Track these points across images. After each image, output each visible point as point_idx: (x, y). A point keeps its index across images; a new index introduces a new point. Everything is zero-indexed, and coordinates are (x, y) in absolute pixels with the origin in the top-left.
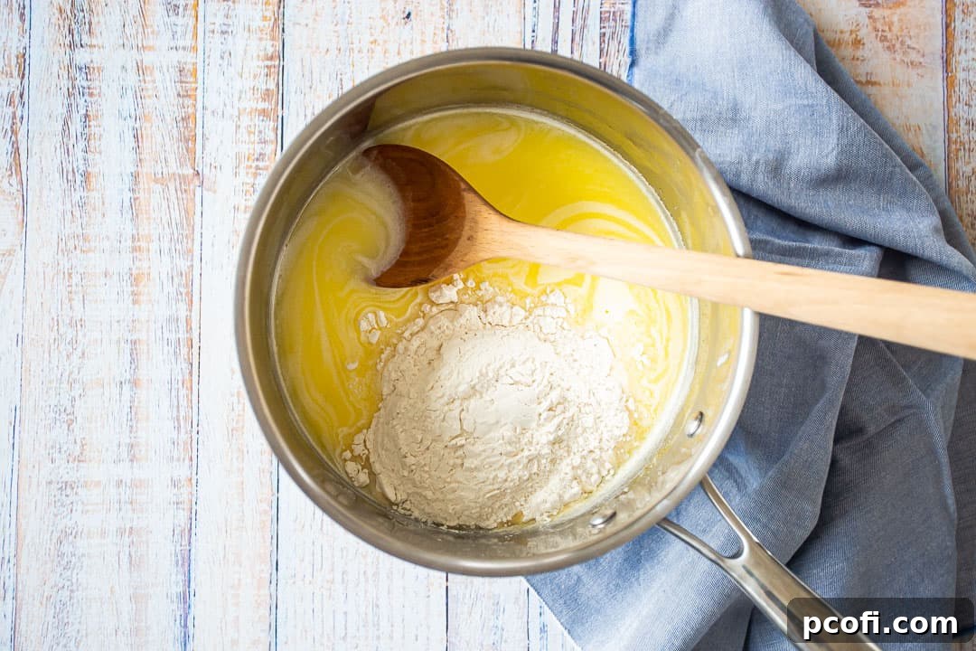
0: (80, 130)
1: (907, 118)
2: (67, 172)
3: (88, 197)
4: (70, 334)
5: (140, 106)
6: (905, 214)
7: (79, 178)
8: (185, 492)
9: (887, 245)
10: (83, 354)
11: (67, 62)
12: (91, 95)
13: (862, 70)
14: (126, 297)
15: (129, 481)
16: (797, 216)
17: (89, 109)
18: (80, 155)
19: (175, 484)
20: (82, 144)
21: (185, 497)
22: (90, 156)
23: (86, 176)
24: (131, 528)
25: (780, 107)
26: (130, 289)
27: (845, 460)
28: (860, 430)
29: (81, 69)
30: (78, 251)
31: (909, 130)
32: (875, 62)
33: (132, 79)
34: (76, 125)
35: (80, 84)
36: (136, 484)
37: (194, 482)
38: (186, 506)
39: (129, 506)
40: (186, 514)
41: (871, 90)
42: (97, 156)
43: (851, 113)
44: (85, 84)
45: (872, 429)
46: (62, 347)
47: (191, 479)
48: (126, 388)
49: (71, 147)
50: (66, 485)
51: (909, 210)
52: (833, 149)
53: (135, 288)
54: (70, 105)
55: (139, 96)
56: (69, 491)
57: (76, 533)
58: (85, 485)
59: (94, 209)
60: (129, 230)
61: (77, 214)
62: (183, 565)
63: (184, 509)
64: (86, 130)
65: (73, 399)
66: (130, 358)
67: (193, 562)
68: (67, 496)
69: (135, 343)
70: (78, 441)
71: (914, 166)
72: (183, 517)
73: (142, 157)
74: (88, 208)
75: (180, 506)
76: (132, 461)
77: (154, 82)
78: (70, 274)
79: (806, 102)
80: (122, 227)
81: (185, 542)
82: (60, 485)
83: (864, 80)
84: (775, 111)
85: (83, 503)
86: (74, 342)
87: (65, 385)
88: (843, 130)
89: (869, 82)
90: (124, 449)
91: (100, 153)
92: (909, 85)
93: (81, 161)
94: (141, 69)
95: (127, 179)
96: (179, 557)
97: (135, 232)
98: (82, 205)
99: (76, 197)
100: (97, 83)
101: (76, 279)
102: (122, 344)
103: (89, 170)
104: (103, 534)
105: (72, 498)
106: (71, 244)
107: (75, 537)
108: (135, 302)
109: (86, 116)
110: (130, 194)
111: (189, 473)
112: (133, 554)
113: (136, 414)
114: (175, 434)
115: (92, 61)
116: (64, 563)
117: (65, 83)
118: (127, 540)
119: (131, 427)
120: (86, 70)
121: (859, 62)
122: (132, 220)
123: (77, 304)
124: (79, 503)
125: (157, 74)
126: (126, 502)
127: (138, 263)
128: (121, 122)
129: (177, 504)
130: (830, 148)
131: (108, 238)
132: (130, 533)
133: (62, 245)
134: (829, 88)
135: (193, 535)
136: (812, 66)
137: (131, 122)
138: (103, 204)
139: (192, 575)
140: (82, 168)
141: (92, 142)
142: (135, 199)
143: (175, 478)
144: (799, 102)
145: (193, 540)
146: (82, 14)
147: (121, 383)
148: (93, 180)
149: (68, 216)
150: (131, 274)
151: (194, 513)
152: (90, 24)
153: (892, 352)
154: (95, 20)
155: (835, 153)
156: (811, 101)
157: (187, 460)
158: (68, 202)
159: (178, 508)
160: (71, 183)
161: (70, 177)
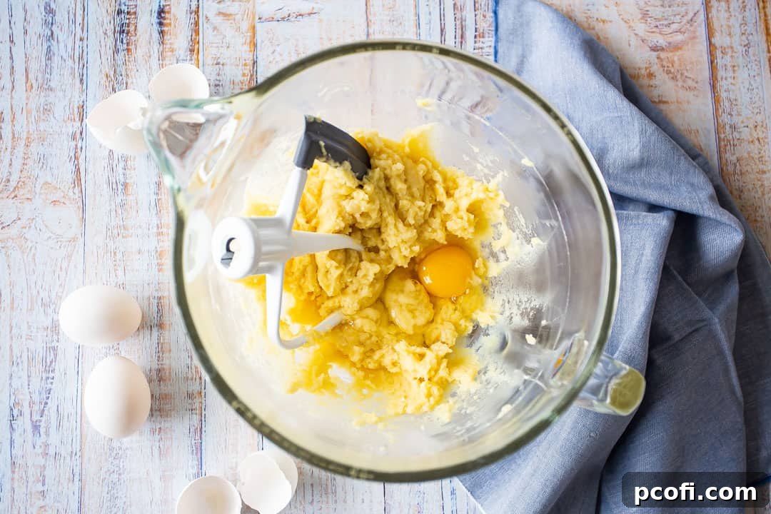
1: (689, 125)
2: (112, 184)
3: (126, 200)
7: (120, 187)
8: (197, 402)
9: (678, 209)
13: (655, 93)
14: (154, 266)
15: (158, 395)
18: (121, 171)
19: (190, 396)
20: (122, 164)
21: (197, 405)
22: (127, 172)
23: (125, 185)
24: (160, 429)
25: (599, 119)
26: (156, 262)
27: (659, 361)
28: (669, 338)
30: (120, 236)
31: (690, 133)
32: (663, 87)
36: (163, 398)
37: (203, 394)
38: (198, 412)
39: (158, 413)
40: (198, 417)
41: (663, 107)
42: (133, 171)
43: (647, 121)
45: (677, 337)
47: (200, 393)
48: (155, 329)
49: (114, 166)
52: (637, 146)
53: (159, 261)
59: (131, 208)
60: (155, 221)
61: (119, 211)
62: (197, 453)
63: (196, 414)
66: (157, 309)
67: (203, 451)
69: (160, 298)
71: (695, 156)
72: (195, 420)
74: (126, 206)
75: (193, 411)
76: (159, 381)
78: (115, 253)
79: (616, 115)
80: (150, 219)
81: (198, 437)
83: (657, 100)
84: (596, 122)
88: (643, 132)
89: (660, 102)
90: (154, 373)
91: (135, 169)
92: (688, 102)
93: (121, 176)
95: (153, 187)
96: (194, 449)
97: (159, 222)
98: (123, 205)
99: (118, 200)
101: (119, 256)
102: (151, 299)
103: (127, 181)
104: (141, 433)
106: (115, 232)
108: (160, 270)
110: (155, 197)
111: (199, 388)
112: (161, 446)
113: (162, 347)
114: (189, 361)
116: (113, 454)
118: (157, 437)
119: (159, 357)
121: (653, 88)
122: (157, 214)
123: (120, 272)
126: (156, 410)
127: (161, 244)
130: (635, 145)
131: (140, 227)
132: (159, 432)
133: (110, 232)
134: (631, 104)
135: (203, 432)
136: (619, 91)
138: (137, 203)
139: (204, 461)
140: (122, 180)
141: (129, 163)
142: (159, 200)
143: (190, 392)
144: (611, 115)
145: (203, 436)
146: (121, 78)
147: (151, 327)
148: (130, 188)
149: (113, 213)
150: (157, 251)
151: (203, 415)
152: (127, 83)
153: (688, 284)
154: (129, 82)
155: (638, 148)
156: (619, 114)
157: (198, 380)
158: (113, 203)
159: (192, 414)
160: (115, 190)
161: (114, 186)
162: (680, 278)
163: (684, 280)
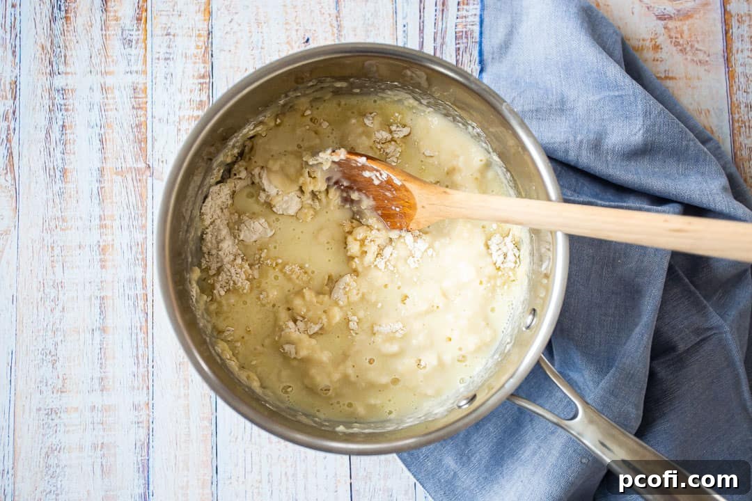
0: (58, 136)
1: (699, 104)
2: (49, 169)
3: (65, 188)
4: (53, 293)
5: (104, 117)
6: (700, 179)
7: (58, 174)
8: (144, 413)
9: (686, 202)
10: (63, 309)
11: (48, 86)
12: (67, 110)
13: (661, 68)
14: (96, 263)
15: (100, 406)
16: (614, 182)
17: (66, 121)
18: (59, 156)
19: (136, 407)
20: (60, 148)
21: (144, 418)
22: (66, 156)
23: (64, 172)
24: (103, 443)
25: (597, 97)
26: (99, 258)
27: (662, 373)
28: (673, 348)
29: (58, 91)
30: (59, 229)
31: (700, 113)
32: (670, 62)
33: (98, 96)
34: (56, 134)
35: (58, 101)
36: (106, 409)
37: (151, 406)
38: (145, 425)
39: (101, 426)
40: (145, 431)
41: (669, 84)
42: (72, 156)
43: (653, 101)
44: (62, 102)
45: (682, 347)
46: (47, 303)
47: (148, 404)
48: (97, 333)
49: (52, 150)
50: (51, 412)
51: (703, 174)
52: (640, 130)
53: (102, 256)
54: (51, 119)
55: (103, 109)
56: (54, 416)
57: (60, 448)
58: (66, 411)
59: (70, 197)
60: (97, 211)
61: (57, 201)
62: (143, 471)
63: (143, 427)
64: (64, 137)
65: (56, 344)
66: (99, 310)
67: (151, 469)
68: (52, 420)
69: (103, 299)
70: (61, 377)
71: (705, 141)
72: (142, 433)
73: (106, 156)
74: (66, 195)
75: (140, 425)
76: (102, 390)
77: (114, 98)
78: (52, 248)
79: (617, 93)
80: (92, 209)
81: (145, 453)
82: (46, 412)
83: (663, 76)
84: (593, 102)
85: (65, 425)
86: (56, 300)
87: (50, 333)
88: (647, 114)
89: (666, 78)
90: (96, 381)
91: (74, 153)
92: (698, 79)
93: (60, 162)
94: (104, 89)
95: (95, 173)
96: (140, 465)
97: (102, 213)
98: (61, 194)
99: (56, 188)
100: (71, 101)
101: (57, 250)
102: (93, 299)
103: (66, 167)
104: (81, 449)
105: (57, 421)
106: (53, 224)
107: (59, 452)
108: (103, 267)
109: (63, 126)
110: (97, 185)
111: (147, 398)
112: (104, 464)
113: (105, 353)
114: (135, 369)
115: (67, 85)
116: (51, 472)
117: (47, 102)
118: (99, 453)
119: (101, 364)
120: (63, 91)
121: (658, 63)
122: (99, 204)
123: (58, 269)
124: (62, 425)
125: (117, 93)
126: (98, 423)
127: (104, 237)
128: (90, 130)
129: (138, 423)
130: (638, 128)
131: (81, 218)
132: (102, 447)
133: (47, 224)
134: (634, 82)
135: (151, 447)
136: (621, 66)
137: (97, 130)
138: (77, 192)
139: (151, 479)
140: (61, 166)
141: (68, 145)
142: (102, 188)
143: (136, 403)
144: (612, 94)
145: (151, 451)
146: (59, 50)
147: (93, 330)
148: (69, 174)
149: (51, 203)
150: (99, 246)
151: (151, 430)
152: (65, 56)
153: (695, 286)
154: (69, 54)
155: (641, 132)
156: (620, 93)
157: (145, 388)
158: (50, 191)
159: (139, 427)
160: (52, 178)
161: (52, 173)
162: (687, 280)
163: (692, 282)
